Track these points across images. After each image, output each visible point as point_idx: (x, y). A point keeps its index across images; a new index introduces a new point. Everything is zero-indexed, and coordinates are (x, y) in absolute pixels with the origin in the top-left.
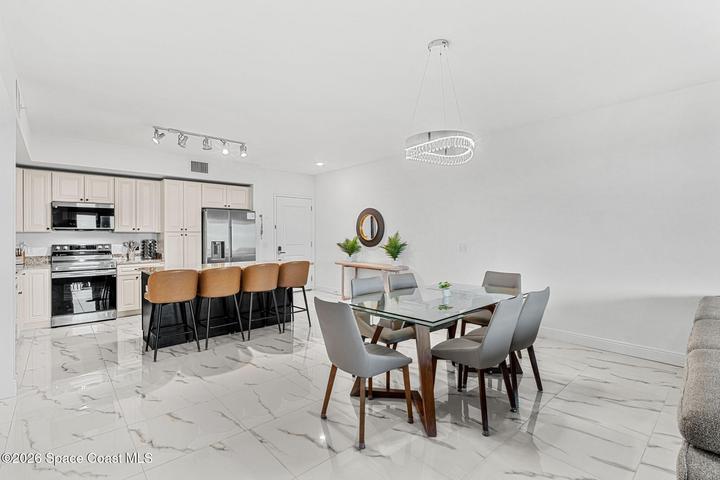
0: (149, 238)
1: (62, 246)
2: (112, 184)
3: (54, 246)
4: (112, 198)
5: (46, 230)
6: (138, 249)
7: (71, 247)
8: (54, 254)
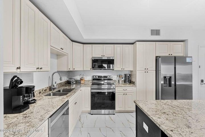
0: (127, 73)
1: (96, 76)
2: (113, 47)
3: (93, 76)
4: (113, 55)
5: (90, 70)
6: (123, 78)
7: (99, 77)
8: (94, 79)
